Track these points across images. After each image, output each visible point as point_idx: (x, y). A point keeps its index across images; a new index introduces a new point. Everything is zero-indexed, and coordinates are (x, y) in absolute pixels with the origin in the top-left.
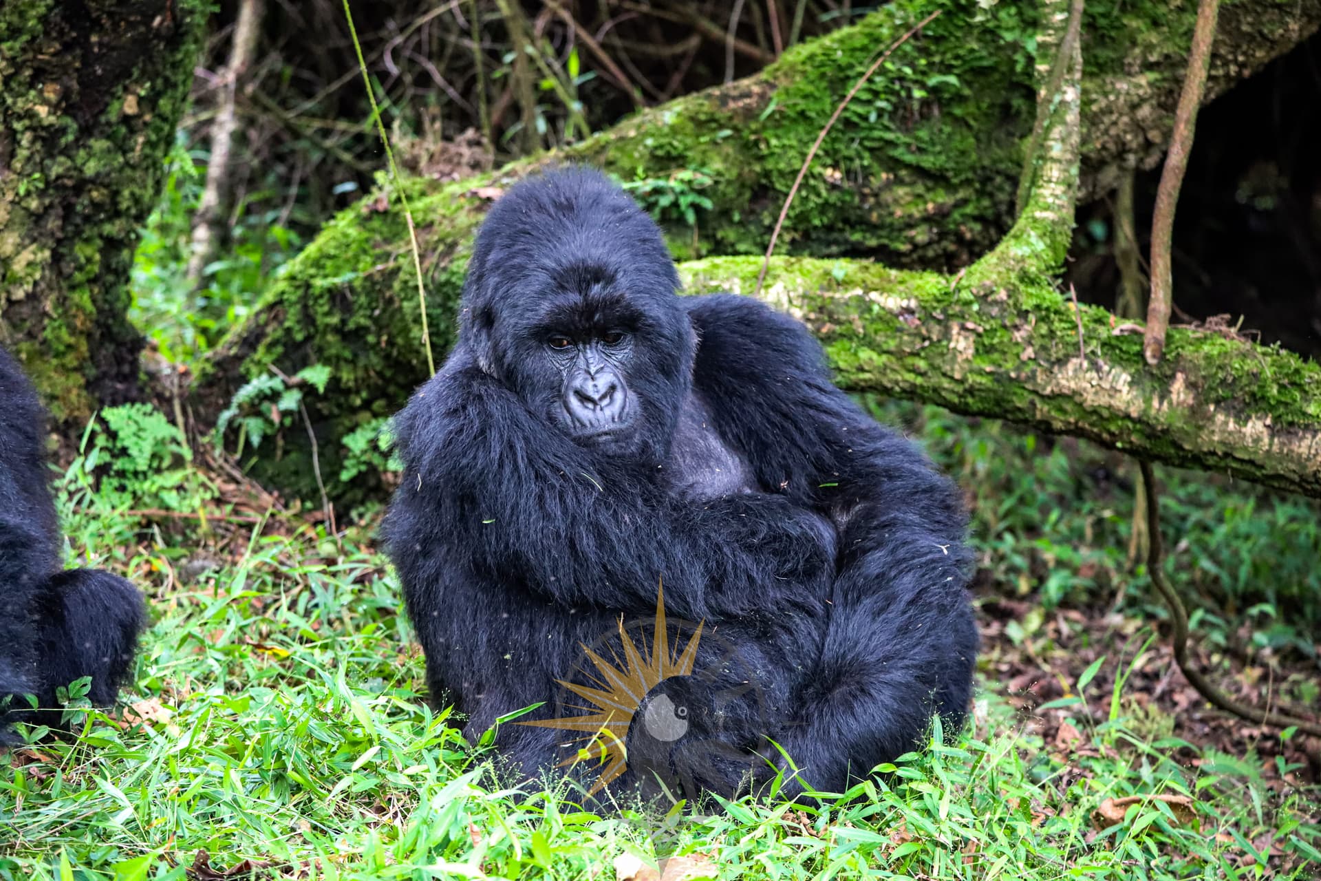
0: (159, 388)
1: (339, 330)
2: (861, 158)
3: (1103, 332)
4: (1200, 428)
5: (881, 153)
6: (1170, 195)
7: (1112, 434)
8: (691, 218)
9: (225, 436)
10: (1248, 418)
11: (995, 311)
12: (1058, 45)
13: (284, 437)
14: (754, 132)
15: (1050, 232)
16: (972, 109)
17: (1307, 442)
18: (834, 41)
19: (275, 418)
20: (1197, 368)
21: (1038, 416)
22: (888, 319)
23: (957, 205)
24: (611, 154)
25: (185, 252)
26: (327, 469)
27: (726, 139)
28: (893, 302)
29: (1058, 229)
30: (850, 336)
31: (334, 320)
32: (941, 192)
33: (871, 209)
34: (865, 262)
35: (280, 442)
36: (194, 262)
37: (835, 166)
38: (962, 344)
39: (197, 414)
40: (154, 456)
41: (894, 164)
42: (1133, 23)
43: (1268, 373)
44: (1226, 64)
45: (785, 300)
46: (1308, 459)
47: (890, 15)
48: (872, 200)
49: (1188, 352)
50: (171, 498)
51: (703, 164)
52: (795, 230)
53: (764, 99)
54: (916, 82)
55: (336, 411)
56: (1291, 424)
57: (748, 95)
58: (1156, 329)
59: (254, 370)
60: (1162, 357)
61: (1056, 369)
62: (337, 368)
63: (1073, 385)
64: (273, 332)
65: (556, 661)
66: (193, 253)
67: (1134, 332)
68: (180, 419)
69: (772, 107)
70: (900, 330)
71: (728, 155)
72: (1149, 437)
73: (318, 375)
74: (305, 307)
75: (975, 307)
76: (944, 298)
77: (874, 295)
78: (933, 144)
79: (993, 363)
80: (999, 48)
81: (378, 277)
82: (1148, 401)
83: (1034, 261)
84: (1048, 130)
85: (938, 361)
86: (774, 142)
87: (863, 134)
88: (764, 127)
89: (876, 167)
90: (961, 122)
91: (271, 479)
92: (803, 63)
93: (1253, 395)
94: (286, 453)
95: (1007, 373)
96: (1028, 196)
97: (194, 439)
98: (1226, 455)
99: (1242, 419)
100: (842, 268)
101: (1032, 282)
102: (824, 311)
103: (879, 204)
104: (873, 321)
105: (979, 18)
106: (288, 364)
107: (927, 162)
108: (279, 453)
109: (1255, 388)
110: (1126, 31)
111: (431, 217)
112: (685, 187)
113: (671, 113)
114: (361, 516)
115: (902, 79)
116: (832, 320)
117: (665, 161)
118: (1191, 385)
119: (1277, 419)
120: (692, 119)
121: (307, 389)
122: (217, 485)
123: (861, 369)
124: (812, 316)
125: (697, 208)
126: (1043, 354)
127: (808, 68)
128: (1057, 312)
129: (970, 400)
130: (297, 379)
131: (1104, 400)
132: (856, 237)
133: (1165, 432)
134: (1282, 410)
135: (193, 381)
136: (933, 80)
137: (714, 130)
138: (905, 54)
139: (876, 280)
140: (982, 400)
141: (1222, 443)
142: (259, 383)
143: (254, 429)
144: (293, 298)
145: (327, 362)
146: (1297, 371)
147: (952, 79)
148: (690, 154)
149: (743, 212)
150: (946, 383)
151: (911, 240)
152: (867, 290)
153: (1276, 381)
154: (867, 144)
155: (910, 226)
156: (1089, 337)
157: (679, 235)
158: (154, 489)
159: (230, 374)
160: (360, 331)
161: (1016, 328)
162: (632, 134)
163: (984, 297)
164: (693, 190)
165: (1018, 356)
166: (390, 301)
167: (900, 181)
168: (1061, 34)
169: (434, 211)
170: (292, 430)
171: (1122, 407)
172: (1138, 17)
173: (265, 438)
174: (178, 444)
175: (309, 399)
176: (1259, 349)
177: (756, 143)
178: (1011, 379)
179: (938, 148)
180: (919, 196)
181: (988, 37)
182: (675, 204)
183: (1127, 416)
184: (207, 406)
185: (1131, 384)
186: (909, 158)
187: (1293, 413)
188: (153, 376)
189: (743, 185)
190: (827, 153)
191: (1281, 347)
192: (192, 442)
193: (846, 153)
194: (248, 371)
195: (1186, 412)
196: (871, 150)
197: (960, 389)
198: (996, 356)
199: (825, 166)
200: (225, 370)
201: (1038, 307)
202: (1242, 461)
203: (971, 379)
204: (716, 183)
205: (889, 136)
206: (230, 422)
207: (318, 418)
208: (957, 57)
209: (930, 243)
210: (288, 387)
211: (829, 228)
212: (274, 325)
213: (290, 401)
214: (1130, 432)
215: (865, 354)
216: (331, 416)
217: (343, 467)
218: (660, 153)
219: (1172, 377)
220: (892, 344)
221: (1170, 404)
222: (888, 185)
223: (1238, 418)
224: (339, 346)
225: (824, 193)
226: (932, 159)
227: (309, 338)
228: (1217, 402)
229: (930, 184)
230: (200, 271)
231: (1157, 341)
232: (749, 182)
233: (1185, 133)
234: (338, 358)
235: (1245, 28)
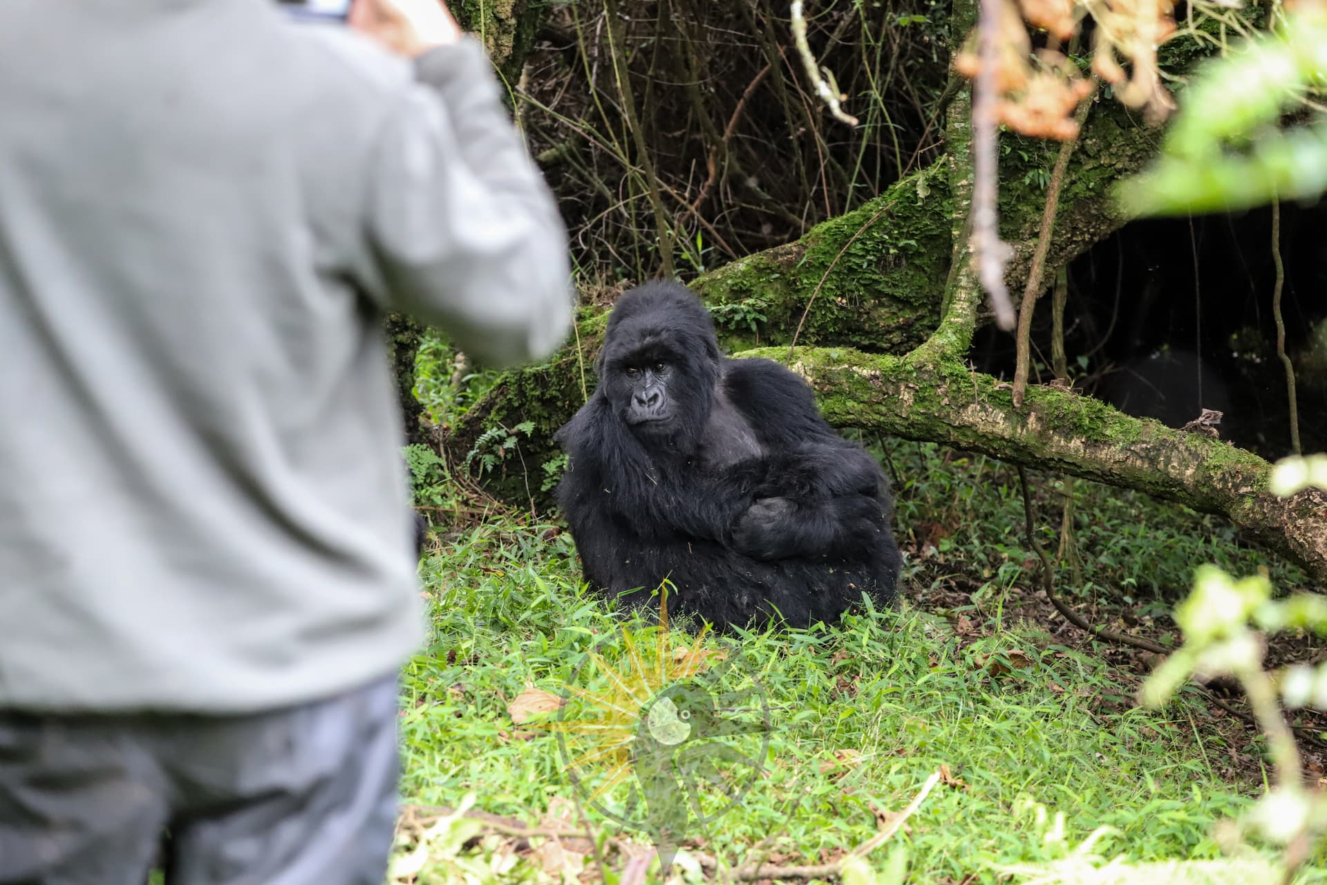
0: (431, 438)
1: (539, 399)
2: (859, 291)
3: (989, 389)
4: (1045, 444)
5: (870, 286)
6: (1028, 307)
7: (995, 449)
8: (754, 327)
9: (471, 466)
10: (1072, 438)
11: (926, 376)
12: (965, 220)
13: (507, 467)
14: (793, 276)
15: (959, 331)
16: (926, 260)
17: (1105, 451)
18: (843, 220)
19: (501, 454)
20: (1043, 409)
21: (952, 439)
22: (864, 382)
23: (917, 320)
24: (706, 289)
25: (451, 370)
26: (533, 486)
27: (776, 279)
28: (866, 372)
29: (965, 328)
30: (841, 393)
31: (537, 393)
32: (908, 311)
33: (865, 322)
34: (851, 349)
35: (505, 469)
36: (456, 374)
37: (843, 296)
38: (906, 396)
39: (454, 453)
40: (427, 475)
41: (878, 294)
42: (1025, 209)
43: (1084, 411)
44: (1082, 233)
45: (802, 372)
46: (1106, 462)
47: (878, 204)
48: (865, 316)
49: (1038, 400)
50: (438, 500)
51: (762, 295)
52: (819, 335)
53: (800, 255)
54: (892, 244)
55: (539, 450)
56: (1096, 441)
57: (790, 253)
58: (1019, 385)
59: (489, 425)
60: (1023, 403)
61: (961, 411)
62: (539, 422)
63: (971, 420)
64: (501, 402)
65: (654, 566)
66: (455, 369)
67: (1007, 388)
68: (444, 455)
69: (804, 260)
70: (871, 389)
71: (777, 289)
72: (1016, 450)
73: (527, 427)
74: (520, 386)
75: (915, 375)
76: (896, 369)
77: (855, 368)
78: (903, 282)
79: (925, 407)
80: (943, 224)
81: (563, 366)
82: (1014, 429)
83: (950, 347)
84: (959, 269)
85: (893, 407)
86: (805, 281)
87: (859, 276)
88: (799, 272)
89: (867, 296)
90: (919, 268)
91: (499, 493)
92: (824, 233)
93: (1075, 424)
94: (508, 476)
95: (933, 413)
96: (947, 310)
97: (452, 468)
98: (1060, 460)
99: (1068, 438)
100: (836, 352)
101: (949, 360)
102: (825, 378)
103: (869, 319)
104: (854, 384)
105: (920, 204)
106: (509, 421)
107: (898, 293)
108: (504, 476)
109: (1075, 420)
110: (1021, 213)
111: (596, 328)
112: (751, 309)
113: (742, 265)
114: (553, 513)
115: (883, 242)
116: (830, 383)
117: (739, 293)
118: (1039, 419)
119: (1088, 438)
120: (755, 267)
121: (521, 435)
122: (466, 493)
123: (849, 413)
124: (818, 381)
125: (758, 321)
126: (954, 401)
127: (827, 236)
128: (962, 377)
129: (912, 430)
130: (515, 430)
131: (989, 429)
132: (857, 339)
133: (1025, 447)
134: (1091, 432)
135: (452, 433)
136: (902, 243)
137: (768, 274)
138: (886, 227)
139: (857, 359)
140: (920, 430)
141: (1057, 453)
142: (492, 432)
143: (488, 461)
144: (513, 381)
145: (532, 419)
146: (1100, 410)
147: (913, 242)
148: (754, 289)
149: (786, 324)
150: (897, 420)
151: (890, 341)
152: (851, 365)
153: (1088, 416)
154: (861, 282)
155: (890, 332)
156: (981, 392)
157: (747, 338)
158: (427, 494)
159: (475, 428)
160: (553, 399)
161: (939, 386)
162: (719, 277)
163: (920, 368)
164: (755, 310)
165: (939, 403)
166: (571, 379)
167: (882, 305)
168: (966, 213)
169: (598, 325)
170: (512, 462)
171: (1000, 432)
172: (1027, 205)
173: (495, 466)
174: (442, 468)
175: (522, 443)
176: (1080, 398)
177: (794, 282)
178: (935, 417)
179: (905, 284)
180: (894, 314)
181: (936, 217)
182: (744, 319)
183: (1003, 438)
184: (460, 448)
185: (1005, 419)
186: (887, 290)
187: (1098, 434)
188: (427, 430)
189: (786, 308)
190: (837, 287)
191: (1094, 397)
192: (451, 469)
193: (849, 288)
194: (485, 425)
195: (1037, 435)
196: (864, 285)
197: (906, 423)
198: (927, 403)
199: (836, 296)
200: (472, 426)
201: (951, 374)
202: (1069, 463)
203: (912, 417)
204: (770, 306)
205: (875, 277)
206: (474, 458)
207: (528, 454)
208: (917, 229)
209: (902, 343)
210: (509, 435)
211: (840, 334)
212: (501, 397)
213: (511, 443)
214: (1005, 448)
215: (850, 404)
216: (536, 453)
217: (543, 483)
218: (735, 288)
219: (1029, 414)
220: (866, 397)
221: (1027, 430)
222: (875, 307)
223: (1066, 437)
224: (540, 409)
225: (836, 313)
226: (901, 291)
227: (522, 405)
228: (1054, 429)
229: (900, 306)
230: (459, 380)
231: (1020, 394)
232: (790, 306)
233: (1038, 271)
234: (540, 416)
235: (1093, 212)
